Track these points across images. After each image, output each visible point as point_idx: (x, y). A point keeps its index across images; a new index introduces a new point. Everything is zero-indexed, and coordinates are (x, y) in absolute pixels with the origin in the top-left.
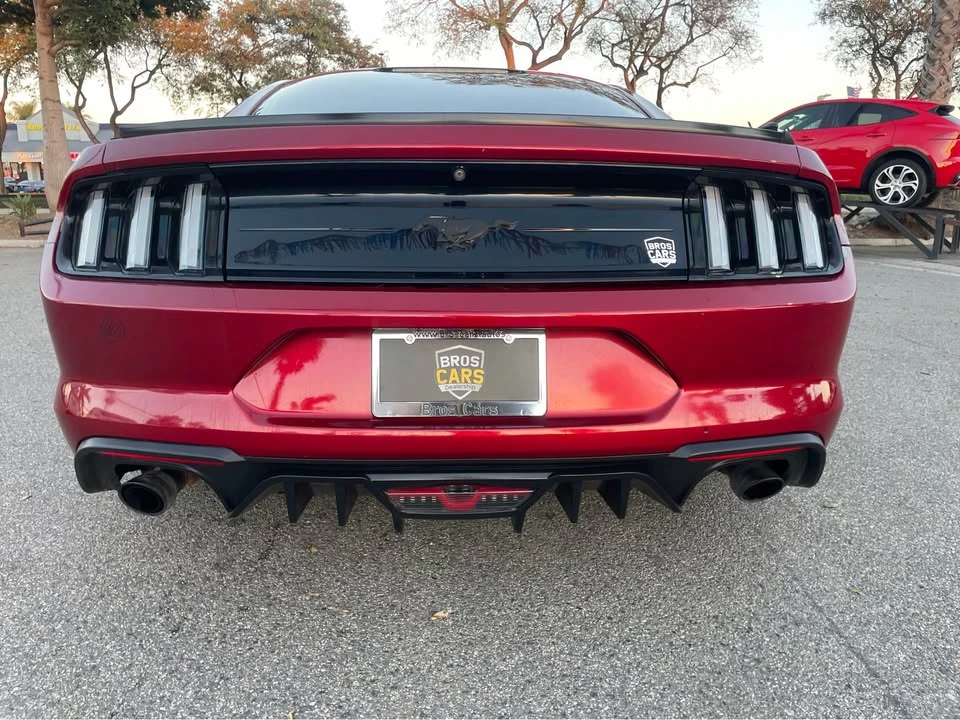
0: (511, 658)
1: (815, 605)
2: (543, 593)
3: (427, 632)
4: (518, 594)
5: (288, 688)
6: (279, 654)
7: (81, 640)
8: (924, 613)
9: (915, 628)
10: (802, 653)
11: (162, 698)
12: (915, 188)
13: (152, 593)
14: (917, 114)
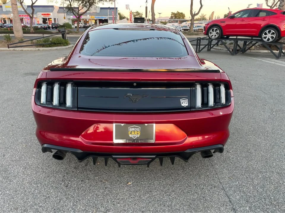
0: (146, 195)
1: (220, 182)
2: (154, 177)
3: (126, 188)
4: (149, 178)
5: (94, 203)
6: (91, 194)
7: (45, 189)
8: (246, 185)
9: (243, 189)
10: (214, 195)
11: (65, 205)
12: (274, 37)
13: (60, 176)
14: (277, 14)
